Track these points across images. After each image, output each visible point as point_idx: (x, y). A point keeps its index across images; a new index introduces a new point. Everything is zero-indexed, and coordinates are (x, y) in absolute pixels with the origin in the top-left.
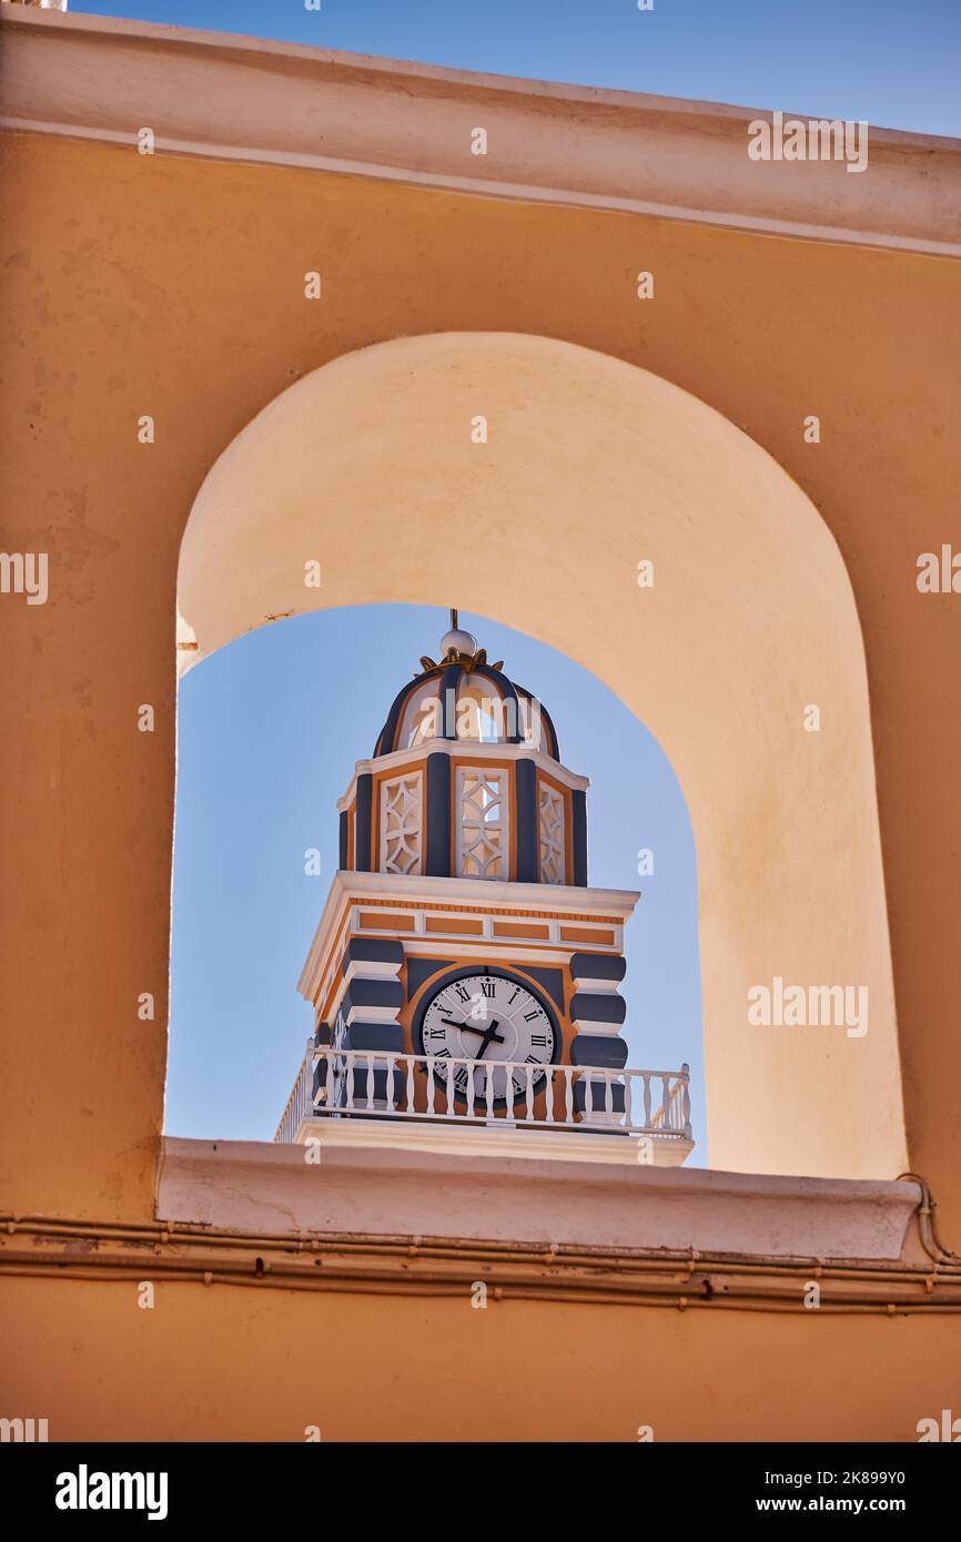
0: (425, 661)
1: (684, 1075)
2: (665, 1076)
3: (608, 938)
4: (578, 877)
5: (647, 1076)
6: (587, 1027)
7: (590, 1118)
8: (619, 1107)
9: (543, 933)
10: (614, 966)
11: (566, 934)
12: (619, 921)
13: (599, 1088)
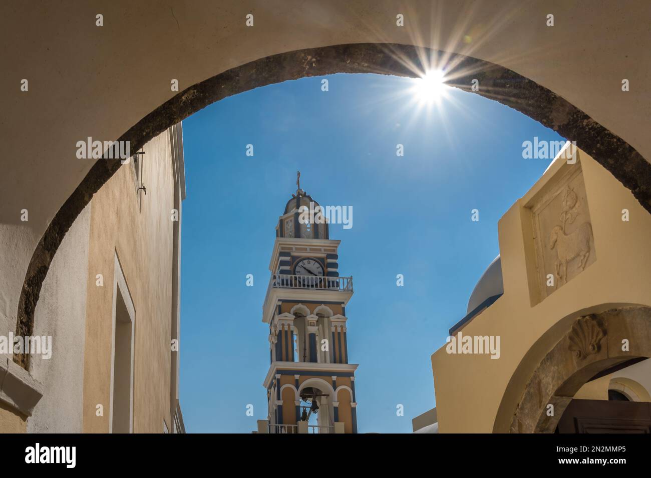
0: (293, 195)
1: (351, 278)
2: (347, 278)
3: (334, 251)
4: (327, 237)
5: (343, 278)
6: (330, 270)
7: (331, 288)
8: (338, 286)
9: (320, 250)
10: (335, 257)
11: (325, 250)
12: (337, 247)
13: (333, 282)
